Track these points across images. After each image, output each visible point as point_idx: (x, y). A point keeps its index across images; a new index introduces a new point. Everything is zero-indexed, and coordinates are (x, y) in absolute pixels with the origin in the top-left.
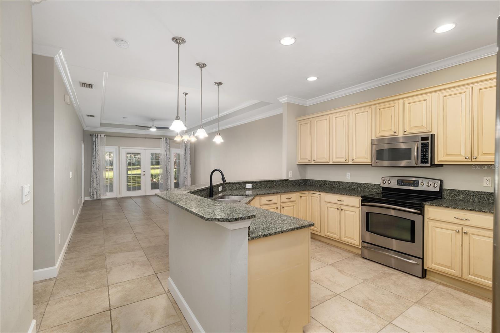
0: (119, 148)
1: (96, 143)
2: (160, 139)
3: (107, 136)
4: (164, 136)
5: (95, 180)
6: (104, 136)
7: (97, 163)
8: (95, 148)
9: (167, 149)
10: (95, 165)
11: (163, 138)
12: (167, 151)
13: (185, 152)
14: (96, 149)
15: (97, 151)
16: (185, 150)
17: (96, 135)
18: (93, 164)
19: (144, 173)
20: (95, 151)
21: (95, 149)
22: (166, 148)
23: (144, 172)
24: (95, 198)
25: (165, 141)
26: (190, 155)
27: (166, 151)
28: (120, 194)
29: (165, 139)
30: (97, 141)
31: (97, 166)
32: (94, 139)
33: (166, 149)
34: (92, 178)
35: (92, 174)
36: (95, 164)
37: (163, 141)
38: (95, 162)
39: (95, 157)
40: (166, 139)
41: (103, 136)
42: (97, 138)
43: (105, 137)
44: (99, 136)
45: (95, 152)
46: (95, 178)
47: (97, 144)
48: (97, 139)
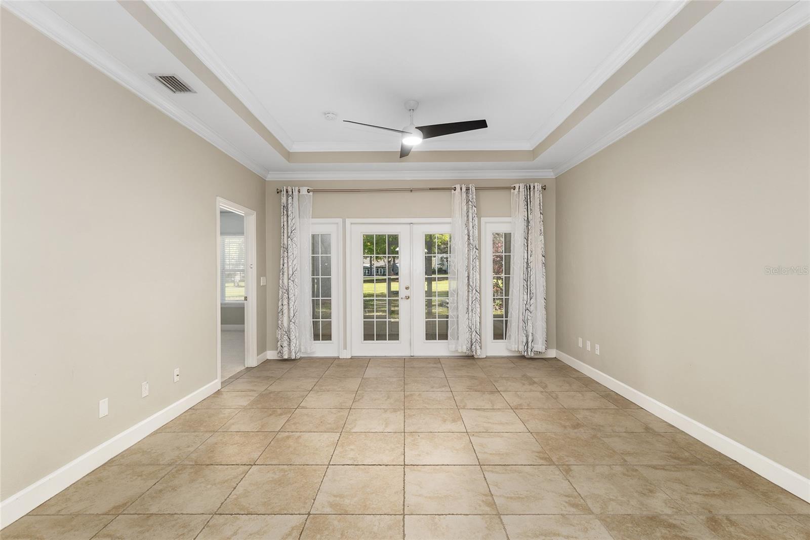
0: (344, 222)
1: (287, 211)
2: (450, 189)
3: (315, 191)
4: (461, 182)
5: (285, 307)
6: (308, 191)
7: (290, 264)
8: (285, 223)
9: (471, 220)
10: (286, 269)
11: (458, 187)
12: (471, 224)
13: (528, 226)
14: (288, 227)
15: (290, 231)
16: (528, 222)
17: (290, 190)
18: (281, 266)
19: (407, 293)
20: (285, 232)
21: (285, 227)
22: (468, 216)
23: (407, 288)
24: (286, 357)
25: (464, 195)
26: (542, 237)
27: (467, 225)
28: (345, 348)
29: (464, 189)
30: (290, 205)
31: (291, 273)
32: (284, 200)
33: (468, 220)
34: (280, 304)
35: (280, 292)
36: (286, 265)
37: (458, 197)
38: (286, 261)
39: (287, 249)
40: (468, 189)
41: (304, 191)
42: (290, 197)
43: (311, 193)
44: (295, 193)
45: (286, 236)
46: (285, 302)
47: (289, 213)
48: (290, 201)
